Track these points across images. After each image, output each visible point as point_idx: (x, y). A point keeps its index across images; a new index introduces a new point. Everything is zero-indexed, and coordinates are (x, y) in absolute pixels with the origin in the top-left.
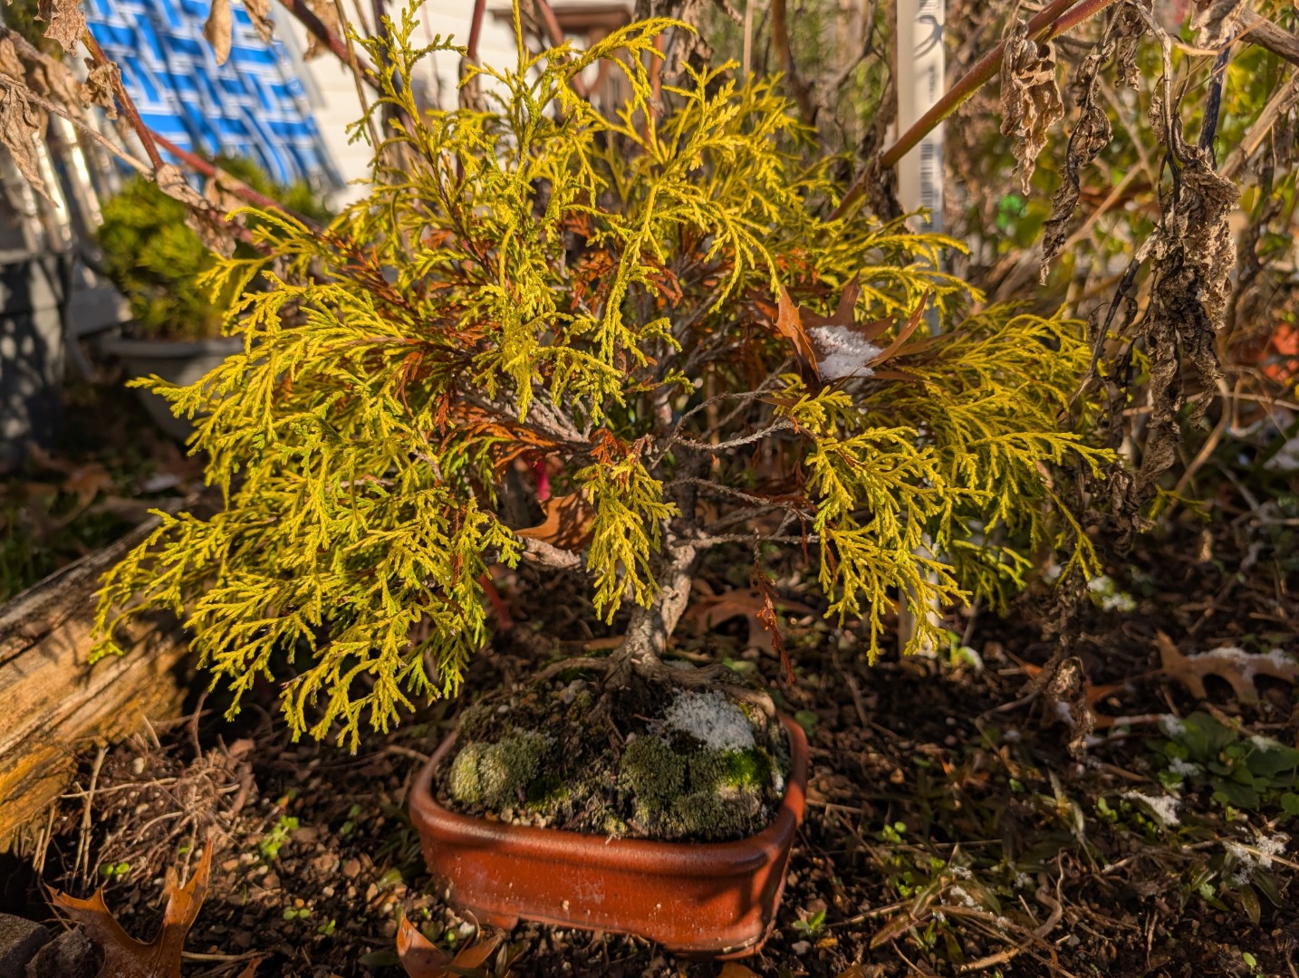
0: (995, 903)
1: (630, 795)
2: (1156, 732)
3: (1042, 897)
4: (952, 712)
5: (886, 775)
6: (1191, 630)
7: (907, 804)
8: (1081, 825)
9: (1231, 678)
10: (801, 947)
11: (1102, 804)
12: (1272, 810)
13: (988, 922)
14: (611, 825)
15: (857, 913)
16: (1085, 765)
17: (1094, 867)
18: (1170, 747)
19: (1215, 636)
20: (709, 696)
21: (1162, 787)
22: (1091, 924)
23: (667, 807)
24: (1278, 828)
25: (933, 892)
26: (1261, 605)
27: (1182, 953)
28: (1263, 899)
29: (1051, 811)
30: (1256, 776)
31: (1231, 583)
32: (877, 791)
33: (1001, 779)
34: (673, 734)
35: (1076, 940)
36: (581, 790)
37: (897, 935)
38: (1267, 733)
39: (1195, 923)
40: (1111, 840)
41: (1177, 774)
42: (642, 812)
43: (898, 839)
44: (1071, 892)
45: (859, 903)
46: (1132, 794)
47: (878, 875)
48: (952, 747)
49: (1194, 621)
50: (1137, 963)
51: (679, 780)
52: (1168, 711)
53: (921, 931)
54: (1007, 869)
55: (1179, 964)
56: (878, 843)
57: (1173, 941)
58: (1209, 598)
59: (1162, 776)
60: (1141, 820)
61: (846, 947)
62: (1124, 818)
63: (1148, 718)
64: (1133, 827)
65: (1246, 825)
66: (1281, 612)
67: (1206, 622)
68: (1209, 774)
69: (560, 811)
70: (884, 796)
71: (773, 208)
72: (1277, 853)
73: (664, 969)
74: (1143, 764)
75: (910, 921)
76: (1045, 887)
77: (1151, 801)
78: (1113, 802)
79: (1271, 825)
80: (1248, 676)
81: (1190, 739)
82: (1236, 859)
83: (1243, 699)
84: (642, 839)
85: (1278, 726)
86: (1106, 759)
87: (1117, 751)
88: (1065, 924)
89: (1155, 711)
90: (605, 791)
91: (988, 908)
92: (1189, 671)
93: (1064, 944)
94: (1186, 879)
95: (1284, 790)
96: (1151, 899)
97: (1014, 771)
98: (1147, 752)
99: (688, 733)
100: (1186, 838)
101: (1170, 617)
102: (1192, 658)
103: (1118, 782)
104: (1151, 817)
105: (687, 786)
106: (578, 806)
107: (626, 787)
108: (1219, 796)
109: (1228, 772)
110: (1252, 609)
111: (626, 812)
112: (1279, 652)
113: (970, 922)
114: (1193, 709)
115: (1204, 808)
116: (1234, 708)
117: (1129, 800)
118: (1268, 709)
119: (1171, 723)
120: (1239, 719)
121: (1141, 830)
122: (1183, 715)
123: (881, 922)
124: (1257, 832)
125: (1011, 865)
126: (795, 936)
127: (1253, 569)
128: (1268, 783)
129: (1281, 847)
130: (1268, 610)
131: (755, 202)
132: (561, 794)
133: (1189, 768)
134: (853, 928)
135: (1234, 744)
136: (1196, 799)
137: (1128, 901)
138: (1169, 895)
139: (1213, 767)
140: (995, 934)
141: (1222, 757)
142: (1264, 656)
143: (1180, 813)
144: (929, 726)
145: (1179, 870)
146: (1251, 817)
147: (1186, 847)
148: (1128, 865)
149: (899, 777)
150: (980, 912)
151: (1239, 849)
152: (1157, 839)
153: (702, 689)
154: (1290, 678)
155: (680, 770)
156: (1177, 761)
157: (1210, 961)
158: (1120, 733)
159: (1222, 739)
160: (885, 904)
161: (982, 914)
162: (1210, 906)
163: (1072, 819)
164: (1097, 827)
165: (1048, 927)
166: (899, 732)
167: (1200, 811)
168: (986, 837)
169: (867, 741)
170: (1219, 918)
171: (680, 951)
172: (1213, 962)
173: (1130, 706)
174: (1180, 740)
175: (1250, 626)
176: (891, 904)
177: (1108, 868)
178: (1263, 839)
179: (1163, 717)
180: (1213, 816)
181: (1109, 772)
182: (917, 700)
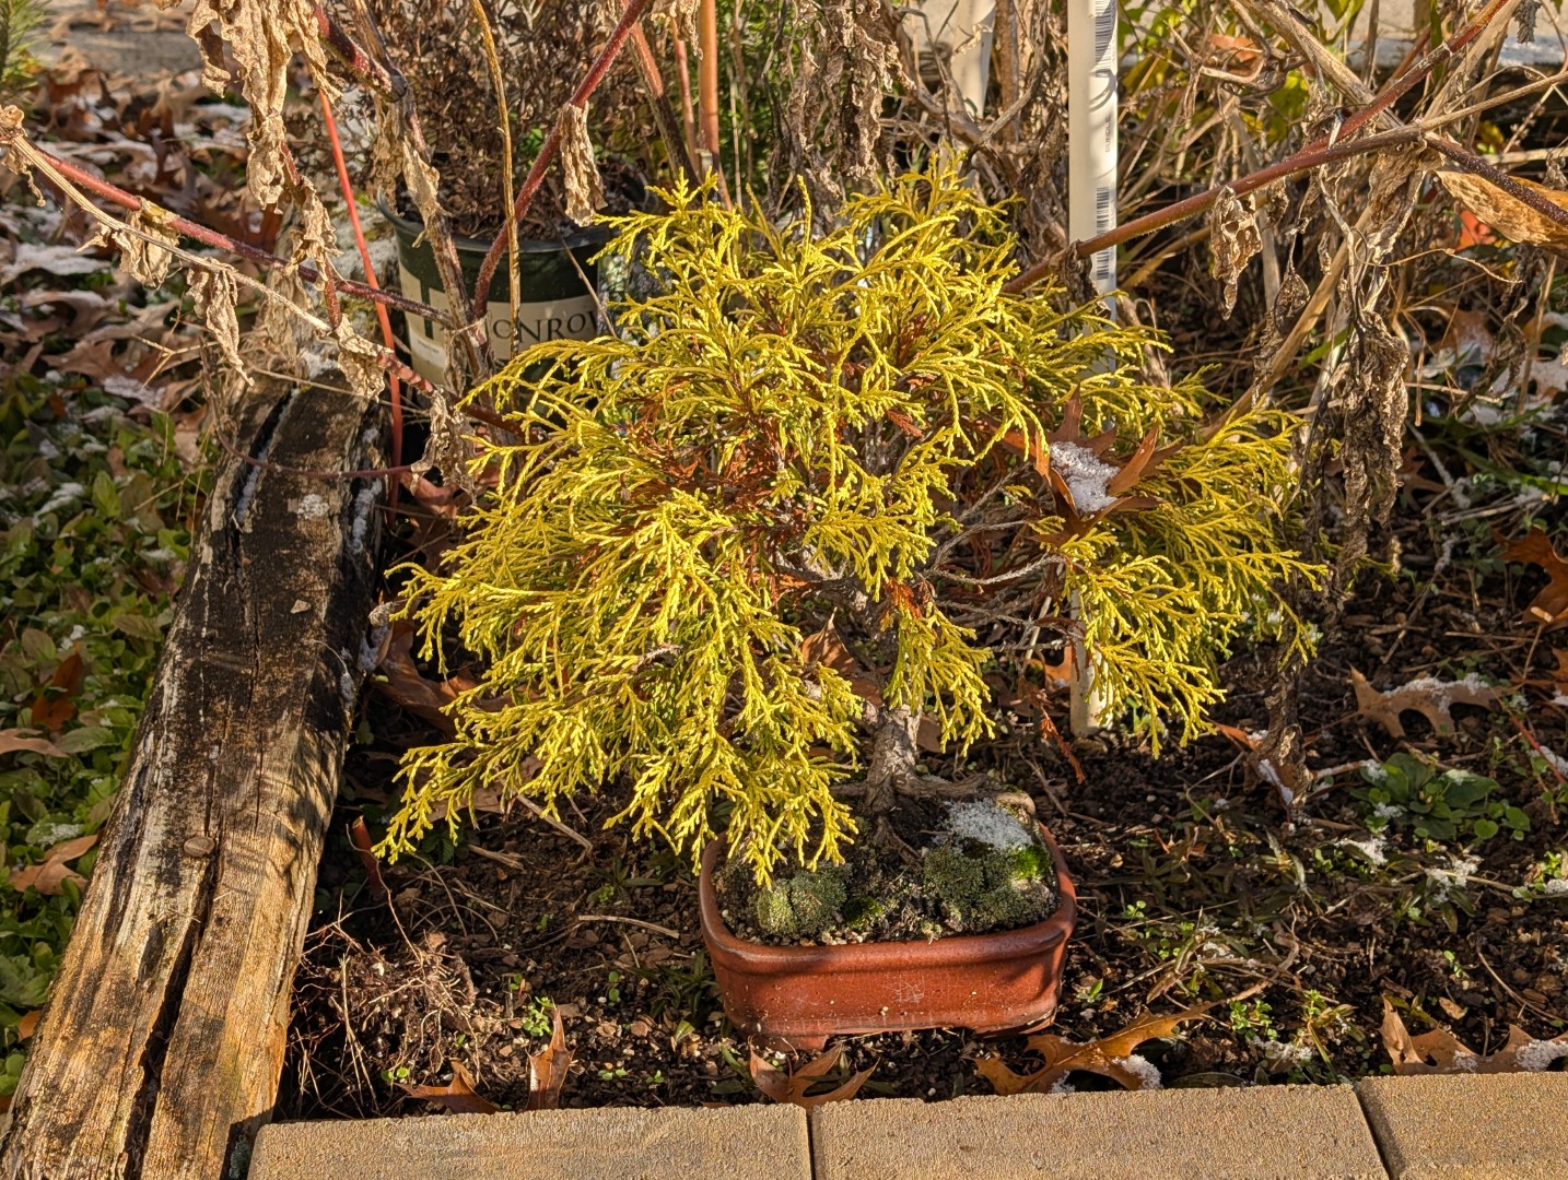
0: (1242, 950)
1: (938, 901)
2: (1358, 778)
3: (1279, 941)
4: (1150, 788)
5: (1105, 862)
6: (1385, 660)
7: (1136, 883)
8: (1303, 877)
9: (1428, 712)
10: (1088, 1013)
11: (1319, 855)
12: (1466, 838)
13: (1240, 966)
14: (928, 929)
15: (1125, 981)
16: (1296, 823)
17: (1319, 910)
18: (1373, 792)
19: (1410, 664)
20: (979, 804)
21: (1369, 832)
22: (1323, 953)
23: (974, 905)
24: (1472, 853)
25: (1190, 949)
26: (1456, 620)
27: (1397, 963)
28: (1460, 913)
29: (1274, 868)
30: (1453, 809)
31: (1425, 595)
32: (1101, 878)
33: (1218, 849)
34: (961, 842)
35: (1313, 969)
36: (893, 905)
37: (1166, 989)
38: (1462, 765)
39: (1406, 940)
40: (1329, 887)
41: (1382, 818)
42: (956, 913)
43: (1141, 915)
44: (1302, 934)
45: (1124, 973)
46: (1345, 842)
47: (1133, 949)
48: (1160, 825)
49: (1387, 649)
50: (1363, 977)
51: (980, 880)
52: (1368, 757)
53: (1186, 983)
54: (1245, 924)
55: (1396, 969)
56: (1124, 922)
57: (1390, 956)
58: (1402, 616)
59: (1369, 822)
60: (1353, 865)
61: (1125, 1005)
62: (1339, 866)
63: (1350, 766)
64: (1348, 872)
65: (1444, 854)
66: (1477, 626)
67: (1399, 648)
68: (1411, 814)
69: (876, 925)
70: (1111, 881)
71: (1009, 346)
72: (1470, 874)
73: (977, 1051)
74: (1349, 813)
75: (1176, 976)
76: (1281, 931)
77: (1362, 845)
78: (1328, 851)
79: (1466, 851)
80: (1443, 707)
81: (1391, 782)
82: (1435, 882)
83: (1440, 733)
84: (957, 935)
85: (1472, 757)
86: (1314, 814)
87: (1323, 805)
88: (1301, 958)
89: (1354, 758)
90: (913, 901)
91: (1238, 955)
92: (1385, 710)
93: (1303, 973)
94: (1397, 907)
95: (1478, 818)
96: (1369, 927)
97: (1230, 838)
98: (1351, 800)
99: (975, 840)
100: (1393, 873)
101: (1361, 645)
102: (1388, 694)
103: (1328, 834)
104: (1363, 861)
105: (987, 885)
106: (893, 918)
107: (933, 894)
108: (1421, 831)
109: (1427, 809)
110: (1446, 626)
111: (939, 915)
112: (1474, 675)
113: (1224, 968)
114: (1393, 751)
115: (1408, 844)
116: (1431, 744)
117: (1340, 848)
118: (1464, 740)
119: (1372, 768)
120: (1436, 754)
121: (1354, 873)
122: (1383, 759)
123: (1148, 985)
124: (1453, 858)
125: (1248, 918)
126: (1079, 1007)
127: (1447, 571)
128: (1463, 814)
129: (1473, 868)
130: (1464, 625)
131: (993, 341)
132: (876, 910)
133: (1392, 810)
134: (1127, 991)
135: (1432, 781)
136: (1401, 837)
137: (1350, 932)
138: (1383, 922)
139: (1414, 806)
140: (1248, 974)
141: (1422, 795)
142: (1459, 682)
143: (1386, 853)
144: (1131, 807)
145: (1390, 900)
146: (1450, 847)
147: (1394, 881)
148: (1347, 904)
149: (1118, 862)
150: (1232, 958)
151: (1438, 874)
152: (1369, 879)
153: (970, 799)
154: (1485, 703)
155: (978, 870)
156: (1381, 805)
157: (1419, 964)
158: (1323, 786)
159: (1422, 778)
160: (1146, 969)
161: (1235, 960)
162: (1418, 925)
163: (1293, 873)
164: (1317, 878)
165: (1289, 962)
166: (1101, 817)
167: (1404, 849)
168: (1219, 901)
169: (1072, 831)
170: (1425, 933)
171: (988, 1033)
172: (1422, 965)
173: (1330, 755)
174: (1382, 784)
175: (1445, 646)
176: (1154, 967)
177: (1331, 909)
178: (1458, 863)
179: (1364, 763)
180: (1416, 852)
181: (1318, 826)
182: (1111, 780)
